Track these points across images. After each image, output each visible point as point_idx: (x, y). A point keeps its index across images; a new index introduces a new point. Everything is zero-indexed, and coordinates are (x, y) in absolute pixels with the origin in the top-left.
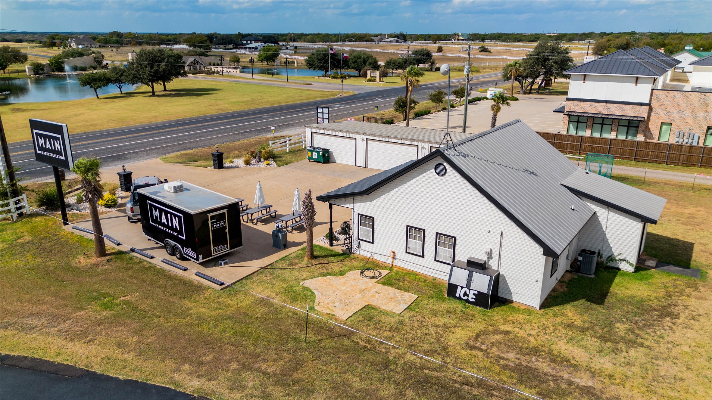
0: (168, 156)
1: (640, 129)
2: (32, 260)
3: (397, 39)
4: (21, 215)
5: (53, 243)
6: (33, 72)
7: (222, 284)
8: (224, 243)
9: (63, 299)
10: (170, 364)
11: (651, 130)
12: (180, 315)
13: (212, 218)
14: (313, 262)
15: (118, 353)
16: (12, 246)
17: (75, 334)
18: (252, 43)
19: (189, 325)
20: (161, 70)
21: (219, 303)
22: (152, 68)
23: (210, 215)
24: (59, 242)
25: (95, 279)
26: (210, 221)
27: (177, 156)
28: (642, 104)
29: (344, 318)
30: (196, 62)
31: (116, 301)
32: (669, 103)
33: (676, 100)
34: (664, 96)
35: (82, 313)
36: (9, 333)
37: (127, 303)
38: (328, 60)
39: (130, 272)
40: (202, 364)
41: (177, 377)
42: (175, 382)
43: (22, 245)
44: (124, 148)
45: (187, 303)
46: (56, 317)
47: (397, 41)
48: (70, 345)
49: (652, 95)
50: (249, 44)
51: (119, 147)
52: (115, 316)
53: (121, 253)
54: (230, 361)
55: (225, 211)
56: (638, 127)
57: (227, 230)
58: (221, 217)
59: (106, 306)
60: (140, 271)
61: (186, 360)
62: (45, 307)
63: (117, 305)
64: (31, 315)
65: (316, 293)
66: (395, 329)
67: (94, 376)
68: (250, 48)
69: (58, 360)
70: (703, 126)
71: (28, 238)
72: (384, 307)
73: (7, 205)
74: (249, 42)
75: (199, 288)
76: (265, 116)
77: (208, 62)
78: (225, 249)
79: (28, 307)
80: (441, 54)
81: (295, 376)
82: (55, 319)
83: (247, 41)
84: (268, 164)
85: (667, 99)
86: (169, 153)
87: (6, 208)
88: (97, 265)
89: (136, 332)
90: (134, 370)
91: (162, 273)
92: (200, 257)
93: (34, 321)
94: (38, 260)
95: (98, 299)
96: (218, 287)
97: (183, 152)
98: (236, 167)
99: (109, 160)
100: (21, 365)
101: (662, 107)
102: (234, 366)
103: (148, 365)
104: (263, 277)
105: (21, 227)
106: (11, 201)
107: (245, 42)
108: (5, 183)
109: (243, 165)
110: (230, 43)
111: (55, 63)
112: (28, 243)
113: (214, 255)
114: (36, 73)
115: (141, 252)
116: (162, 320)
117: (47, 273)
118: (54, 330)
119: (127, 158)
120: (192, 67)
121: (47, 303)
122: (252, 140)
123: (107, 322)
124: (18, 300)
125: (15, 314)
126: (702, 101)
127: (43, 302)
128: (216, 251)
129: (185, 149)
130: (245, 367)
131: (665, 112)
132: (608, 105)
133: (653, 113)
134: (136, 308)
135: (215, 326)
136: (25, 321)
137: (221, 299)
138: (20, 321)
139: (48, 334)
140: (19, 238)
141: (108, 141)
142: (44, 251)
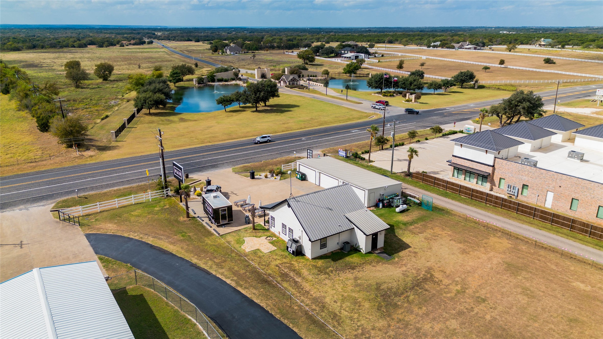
0: (236, 167)
1: (488, 179)
2: (167, 216)
3: (476, 46)
4: (167, 196)
5: (175, 210)
6: (197, 83)
7: (219, 234)
8: (225, 219)
9: (172, 231)
10: (192, 255)
11: (495, 181)
12: (201, 242)
13: (221, 210)
14: (254, 231)
15: (180, 250)
16: (162, 209)
17: (172, 243)
18: (348, 53)
19: (203, 246)
20: (261, 96)
21: (215, 240)
22: (256, 95)
23: (220, 209)
24: (177, 209)
25: (183, 226)
26: (220, 211)
27: (240, 167)
28: (489, 166)
29: (247, 251)
30: (294, 79)
31: (186, 235)
32: (503, 167)
33: (507, 166)
34: (501, 163)
35: (176, 237)
36: (155, 239)
37: (189, 236)
38: (382, 82)
39: (194, 225)
40: (200, 256)
41: (192, 258)
42: (191, 260)
43: (165, 209)
44: (219, 160)
45: (206, 239)
46: (169, 237)
47: (475, 49)
48: (170, 245)
49: (495, 160)
50: (346, 54)
51: (218, 158)
52: (184, 239)
53: (194, 217)
54: (208, 257)
55: (226, 208)
56: (487, 178)
57: (227, 215)
58: (225, 210)
59: (183, 236)
60: (197, 225)
61: (196, 255)
62: (166, 233)
63: (186, 236)
64: (162, 235)
65: (245, 242)
66: (260, 257)
67: (173, 254)
68: (345, 57)
69: (165, 249)
70: (521, 183)
71: (168, 207)
72: (263, 251)
73: (163, 192)
74: (346, 52)
75: (212, 234)
76: (303, 139)
77: (307, 74)
78: (226, 222)
79: (162, 232)
80: (502, 66)
81: (222, 264)
82: (168, 237)
83: (345, 51)
84: (275, 179)
85: (503, 164)
86: (238, 165)
87: (163, 193)
88: (185, 221)
89: (188, 245)
90: (183, 255)
91: (204, 227)
92: (216, 223)
93: (162, 237)
94: (169, 216)
95: (181, 233)
96: (217, 235)
97: (244, 165)
98: (261, 178)
99: (210, 167)
100: (157, 248)
101: (500, 169)
102: (208, 259)
103: (186, 254)
104: (234, 234)
105: (167, 201)
106: (165, 190)
107: (343, 52)
108: (163, 183)
109: (264, 178)
110: (332, 53)
111: (211, 77)
112: (167, 208)
113: (221, 223)
114: (199, 83)
115: (200, 218)
116: (196, 243)
117: (170, 221)
118: (167, 241)
119: (218, 167)
120: (291, 82)
121: (167, 232)
122: (283, 158)
123: (181, 241)
124: (160, 230)
125: (158, 234)
126: (520, 169)
127: (166, 231)
128: (222, 222)
129: (246, 163)
130: (210, 259)
131: (502, 172)
132: (473, 163)
133: (495, 171)
134: (191, 238)
135: (210, 247)
136: (160, 237)
137: (217, 239)
138: (159, 236)
139: (165, 241)
140: (165, 206)
141: (214, 154)
142: (172, 213)
